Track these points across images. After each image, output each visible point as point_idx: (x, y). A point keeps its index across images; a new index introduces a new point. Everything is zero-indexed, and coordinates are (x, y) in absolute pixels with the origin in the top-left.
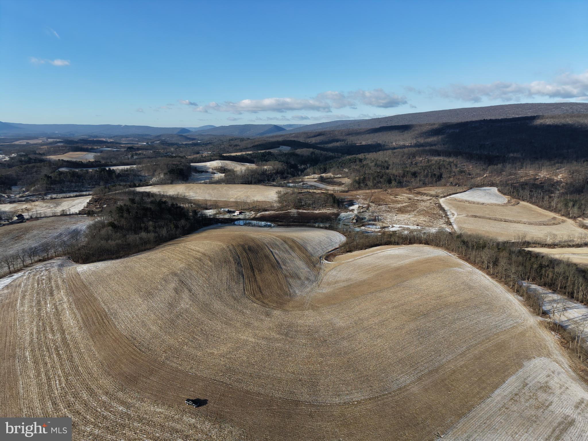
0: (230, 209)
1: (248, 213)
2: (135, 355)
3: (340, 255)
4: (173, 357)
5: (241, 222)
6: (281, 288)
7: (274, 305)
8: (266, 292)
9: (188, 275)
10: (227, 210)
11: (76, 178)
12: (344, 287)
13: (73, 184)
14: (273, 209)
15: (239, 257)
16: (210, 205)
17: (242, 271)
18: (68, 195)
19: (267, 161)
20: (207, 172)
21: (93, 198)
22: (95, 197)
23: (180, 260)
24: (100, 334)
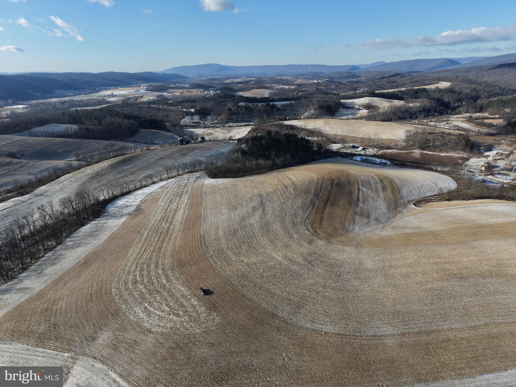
0: (355, 145)
1: (371, 150)
2: (196, 249)
3: (435, 202)
4: (216, 256)
5: (358, 158)
6: (342, 223)
7: (323, 236)
8: (325, 224)
9: (270, 197)
10: (351, 145)
11: (248, 111)
12: (407, 233)
13: (245, 116)
14: (396, 147)
15: (321, 190)
16: (339, 140)
17: (316, 202)
18: (240, 124)
19: (416, 98)
20: (354, 108)
21: (253, 128)
22: (254, 127)
23: (271, 185)
24: (189, 229)
